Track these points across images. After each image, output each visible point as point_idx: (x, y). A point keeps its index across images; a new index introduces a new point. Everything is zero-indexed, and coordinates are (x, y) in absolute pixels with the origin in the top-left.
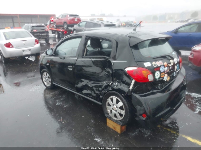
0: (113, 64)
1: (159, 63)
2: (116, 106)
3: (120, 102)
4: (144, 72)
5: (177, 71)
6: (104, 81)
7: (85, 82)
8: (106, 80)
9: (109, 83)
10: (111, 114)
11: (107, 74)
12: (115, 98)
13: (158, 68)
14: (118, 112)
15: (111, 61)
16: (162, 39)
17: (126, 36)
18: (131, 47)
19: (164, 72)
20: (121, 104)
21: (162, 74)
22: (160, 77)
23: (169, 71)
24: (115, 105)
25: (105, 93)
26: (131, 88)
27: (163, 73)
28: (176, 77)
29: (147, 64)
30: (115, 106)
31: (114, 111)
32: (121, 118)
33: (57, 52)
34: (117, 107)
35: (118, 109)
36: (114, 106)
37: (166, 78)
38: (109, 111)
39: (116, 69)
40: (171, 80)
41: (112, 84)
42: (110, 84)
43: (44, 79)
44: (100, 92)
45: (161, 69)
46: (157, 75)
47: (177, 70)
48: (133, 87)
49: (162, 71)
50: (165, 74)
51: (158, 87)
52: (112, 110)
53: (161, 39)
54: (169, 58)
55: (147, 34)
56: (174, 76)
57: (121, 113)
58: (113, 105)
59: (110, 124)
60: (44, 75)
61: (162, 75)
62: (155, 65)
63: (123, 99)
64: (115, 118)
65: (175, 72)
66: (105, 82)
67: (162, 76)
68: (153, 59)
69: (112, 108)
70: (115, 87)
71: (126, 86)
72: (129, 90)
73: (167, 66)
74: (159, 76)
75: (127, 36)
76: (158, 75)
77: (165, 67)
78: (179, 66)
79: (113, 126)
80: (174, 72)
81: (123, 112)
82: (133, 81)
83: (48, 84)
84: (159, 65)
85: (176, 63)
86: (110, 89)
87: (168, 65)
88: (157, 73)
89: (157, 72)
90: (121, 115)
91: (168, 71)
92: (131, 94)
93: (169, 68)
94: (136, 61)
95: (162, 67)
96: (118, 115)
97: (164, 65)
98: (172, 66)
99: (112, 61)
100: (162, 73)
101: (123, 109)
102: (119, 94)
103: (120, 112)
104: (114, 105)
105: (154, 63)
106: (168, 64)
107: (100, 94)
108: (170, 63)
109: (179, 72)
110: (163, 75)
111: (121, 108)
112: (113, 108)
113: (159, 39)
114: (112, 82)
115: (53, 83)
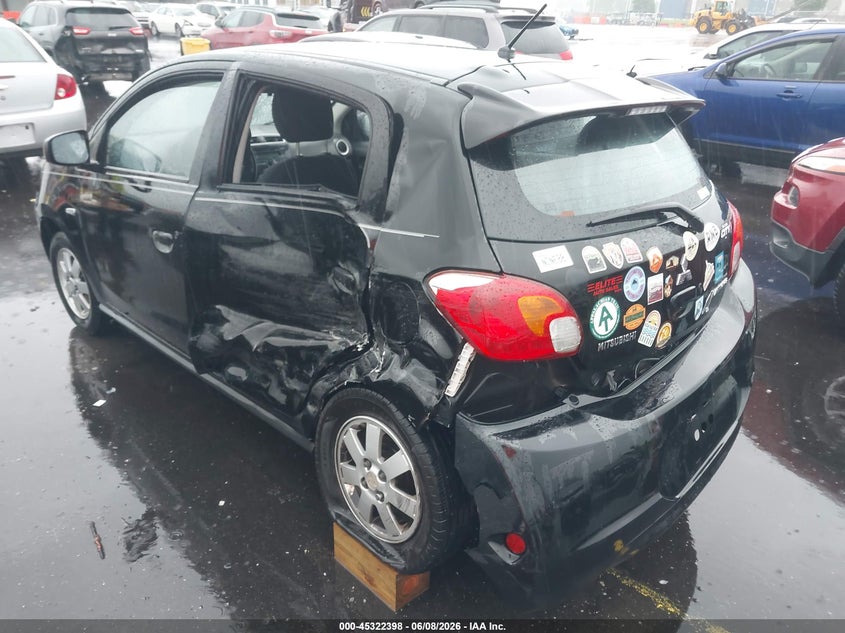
0: (373, 242)
1: (619, 251)
2: (381, 472)
3: (398, 449)
4: (532, 305)
5: (715, 291)
6: (330, 329)
7: (236, 324)
8: (338, 323)
9: (351, 344)
10: (356, 504)
11: (345, 290)
12: (375, 428)
13: (611, 282)
14: (386, 501)
15: (362, 226)
16: (647, 111)
17: (445, 85)
18: (467, 153)
19: (643, 301)
20: (401, 462)
21: (630, 312)
22: (621, 329)
23: (673, 294)
24: (377, 465)
25: (327, 397)
26: (452, 389)
27: (640, 308)
28: (705, 317)
29: (552, 259)
30: (375, 470)
31: (371, 490)
32: (403, 535)
33: (113, 148)
34: (383, 476)
35: (387, 486)
36: (369, 467)
37: (653, 331)
38: (349, 489)
39: (382, 275)
40: (676, 340)
41: (367, 348)
42: (355, 346)
43: (64, 283)
44: (306, 387)
45: (628, 287)
46: (603, 319)
47: (712, 285)
48: (462, 385)
49: (633, 296)
50: (649, 309)
51: (603, 379)
52: (362, 488)
53: (640, 112)
54: (679, 221)
55: (567, 81)
56: (696, 319)
57: (402, 509)
58: (366, 460)
59: (349, 554)
60: (62, 263)
61: (631, 319)
62: (594, 263)
63: (416, 439)
64: (373, 530)
65: (701, 299)
66: (335, 332)
67: (630, 325)
68: (591, 225)
69: (361, 477)
70: (374, 374)
71: (430, 376)
72: (444, 399)
73: (663, 270)
74: (612, 324)
75: (454, 86)
76: (609, 316)
77: (649, 273)
78: (728, 260)
79: (362, 566)
80: (699, 295)
81: (412, 505)
82: (467, 353)
83: (83, 309)
84: (619, 265)
85: (710, 247)
86: (353, 377)
87: (668, 263)
88: (605, 309)
89: (602, 300)
90: (403, 519)
91: (668, 292)
92: (454, 421)
93: (675, 278)
94: (488, 239)
95: (635, 272)
96: (387, 514)
97: (645, 265)
98: (690, 265)
99: (366, 227)
100: (633, 307)
101: (412, 492)
102: (394, 408)
103: (396, 504)
104: (368, 463)
105: (589, 252)
106: (666, 257)
107: (304, 395)
108: (680, 253)
109: (721, 292)
110: (639, 315)
111: (404, 482)
112: (363, 479)
113: (633, 112)
114: (366, 341)
115: (102, 307)
